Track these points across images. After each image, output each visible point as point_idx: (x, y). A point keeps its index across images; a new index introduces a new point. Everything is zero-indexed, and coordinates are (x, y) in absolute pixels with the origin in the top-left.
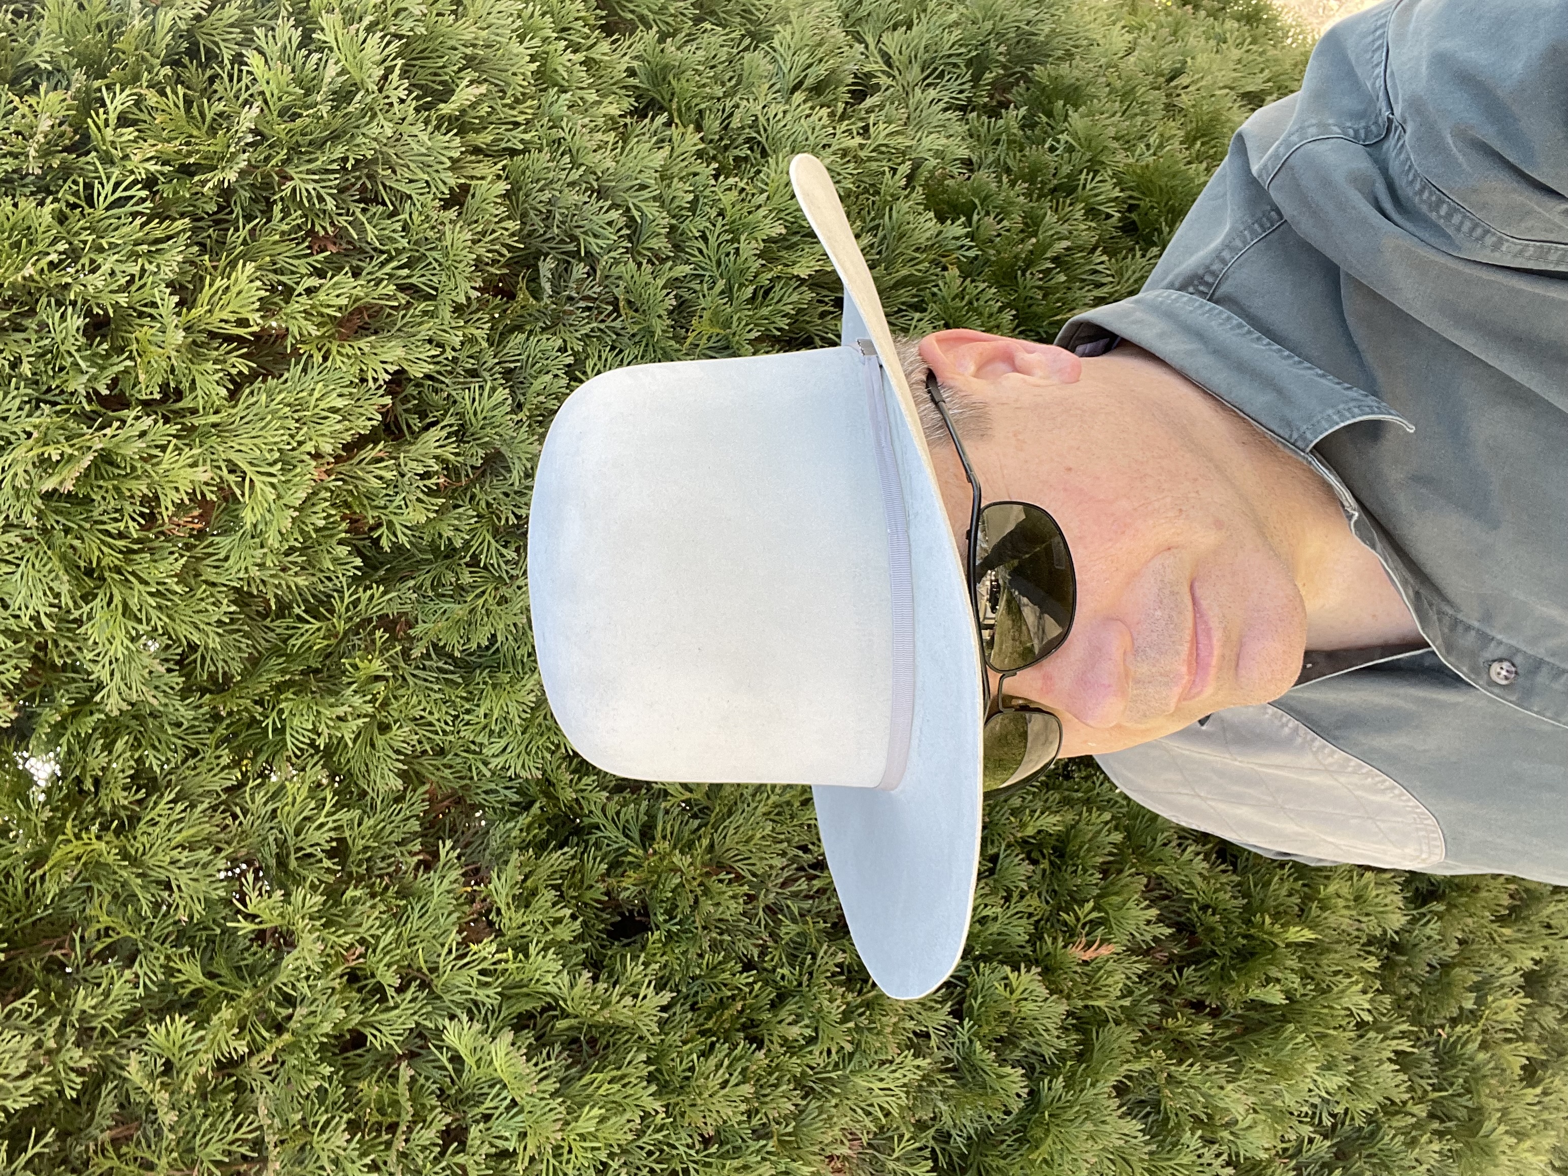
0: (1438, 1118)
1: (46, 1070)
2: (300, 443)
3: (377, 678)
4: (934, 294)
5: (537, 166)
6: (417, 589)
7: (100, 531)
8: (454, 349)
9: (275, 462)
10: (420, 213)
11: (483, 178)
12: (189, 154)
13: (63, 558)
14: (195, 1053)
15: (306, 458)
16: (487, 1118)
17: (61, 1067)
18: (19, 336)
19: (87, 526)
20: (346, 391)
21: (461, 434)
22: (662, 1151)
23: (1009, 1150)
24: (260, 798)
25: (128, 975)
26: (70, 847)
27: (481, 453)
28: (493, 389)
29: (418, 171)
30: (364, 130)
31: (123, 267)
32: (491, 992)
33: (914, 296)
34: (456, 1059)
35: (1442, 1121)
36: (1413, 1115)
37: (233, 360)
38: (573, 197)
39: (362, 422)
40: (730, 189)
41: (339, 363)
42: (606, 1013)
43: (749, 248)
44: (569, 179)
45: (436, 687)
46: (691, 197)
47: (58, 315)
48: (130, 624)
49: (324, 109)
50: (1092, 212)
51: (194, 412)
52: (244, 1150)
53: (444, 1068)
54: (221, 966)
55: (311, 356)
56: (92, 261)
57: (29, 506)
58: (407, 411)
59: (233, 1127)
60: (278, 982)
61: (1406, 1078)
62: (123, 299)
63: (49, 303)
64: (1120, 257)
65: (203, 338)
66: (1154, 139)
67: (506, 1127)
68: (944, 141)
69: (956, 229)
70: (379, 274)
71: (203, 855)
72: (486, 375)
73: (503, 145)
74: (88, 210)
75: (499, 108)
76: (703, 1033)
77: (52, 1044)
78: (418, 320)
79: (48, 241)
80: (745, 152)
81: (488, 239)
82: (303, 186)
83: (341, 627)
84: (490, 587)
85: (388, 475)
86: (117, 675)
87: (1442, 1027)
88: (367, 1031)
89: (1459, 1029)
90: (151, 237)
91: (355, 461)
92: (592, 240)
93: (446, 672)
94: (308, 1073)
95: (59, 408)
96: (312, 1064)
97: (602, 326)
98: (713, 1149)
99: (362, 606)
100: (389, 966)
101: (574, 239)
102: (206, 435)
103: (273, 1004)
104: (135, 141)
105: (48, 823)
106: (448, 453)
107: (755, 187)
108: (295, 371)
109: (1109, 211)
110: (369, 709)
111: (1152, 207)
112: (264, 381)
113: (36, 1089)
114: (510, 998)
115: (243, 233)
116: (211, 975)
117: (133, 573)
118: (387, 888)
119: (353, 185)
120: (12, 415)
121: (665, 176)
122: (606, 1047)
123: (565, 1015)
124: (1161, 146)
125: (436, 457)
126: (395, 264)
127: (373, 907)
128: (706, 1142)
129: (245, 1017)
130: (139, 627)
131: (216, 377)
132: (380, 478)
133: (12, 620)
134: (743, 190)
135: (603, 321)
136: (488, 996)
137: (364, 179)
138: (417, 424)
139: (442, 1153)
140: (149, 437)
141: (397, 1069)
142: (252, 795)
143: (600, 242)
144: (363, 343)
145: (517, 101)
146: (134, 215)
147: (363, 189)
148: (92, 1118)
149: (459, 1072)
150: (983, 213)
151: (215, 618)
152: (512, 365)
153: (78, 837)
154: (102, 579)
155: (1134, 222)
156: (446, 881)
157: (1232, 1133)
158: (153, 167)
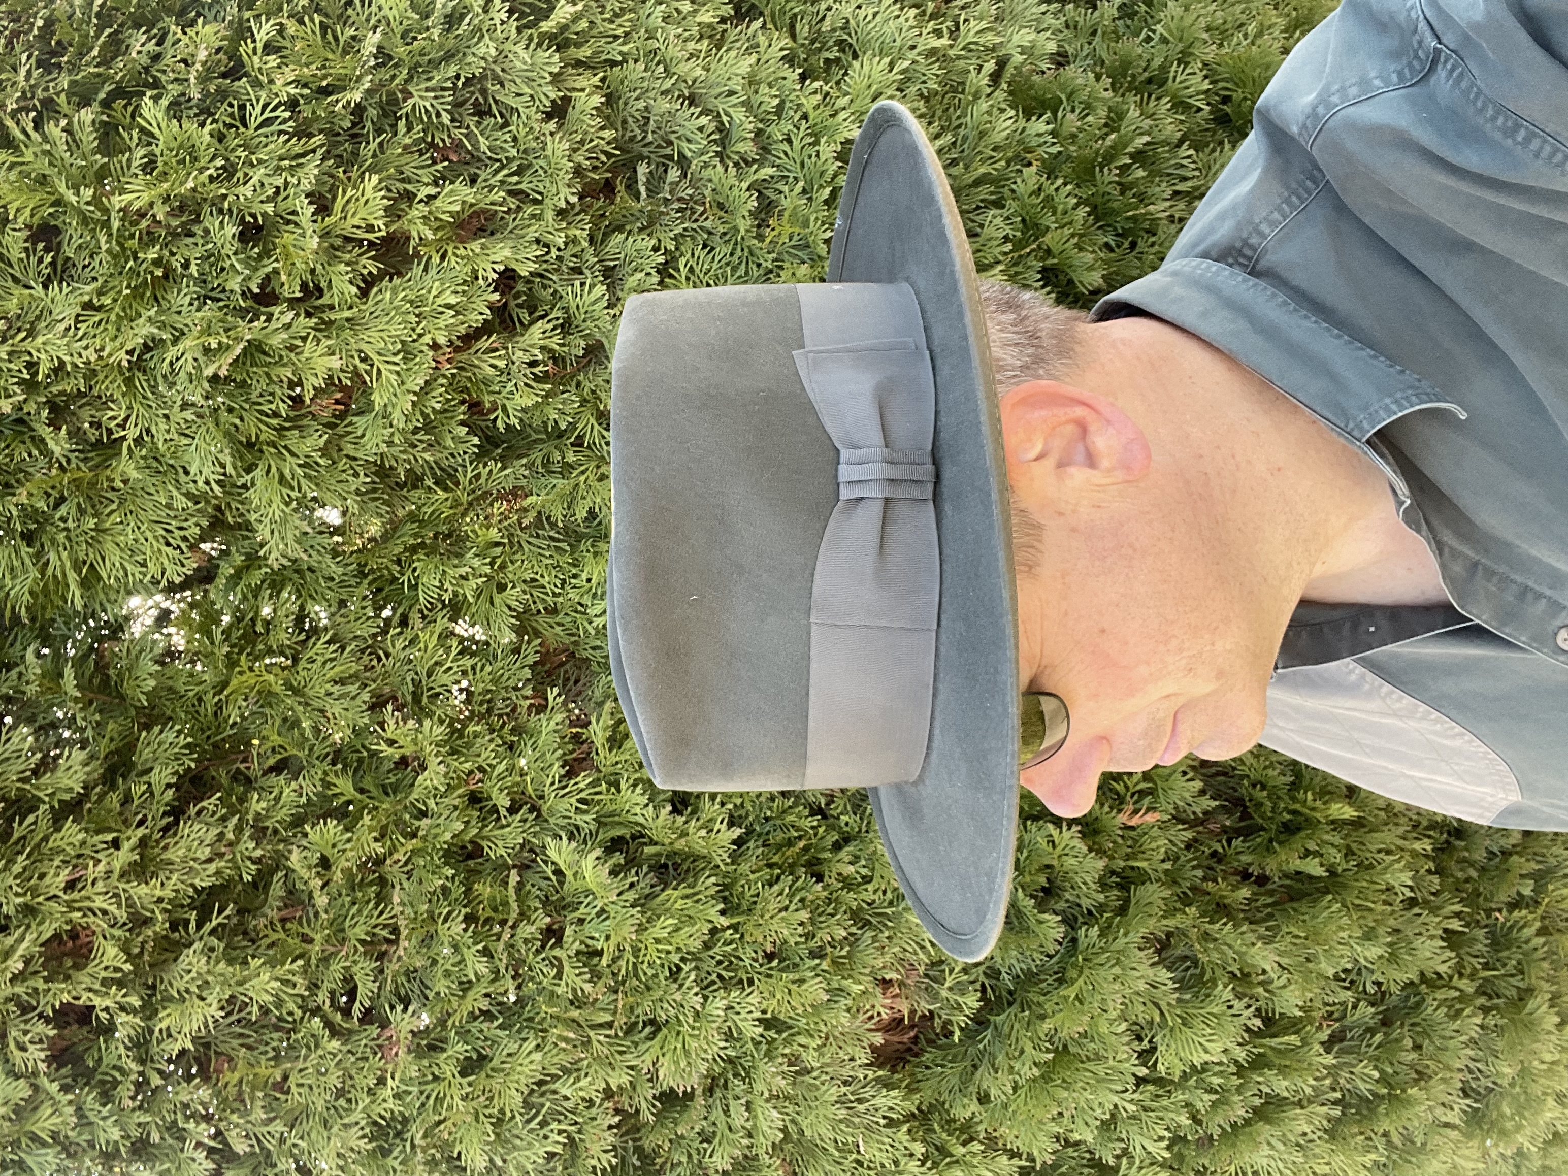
0: (1484, 993)
1: (227, 857)
2: (420, 336)
3: (497, 544)
4: (1013, 191)
5: (634, 76)
6: (529, 466)
7: (258, 411)
8: (559, 249)
9: (399, 352)
10: (525, 125)
11: (583, 90)
12: (325, 77)
13: (227, 434)
14: (344, 851)
15: (425, 348)
16: (581, 921)
17: (238, 856)
18: (190, 240)
19: (247, 406)
20: (459, 289)
21: (566, 327)
22: (731, 963)
23: (1050, 988)
24: (400, 644)
25: (294, 785)
26: (244, 678)
27: (583, 344)
28: (592, 286)
29: (524, 86)
30: (474, 50)
31: (271, 180)
32: (588, 818)
33: (992, 193)
34: (558, 872)
35: (1491, 998)
36: (1457, 989)
37: (363, 261)
38: (663, 105)
39: (474, 316)
40: (815, 93)
41: (453, 263)
42: (683, 841)
43: (828, 150)
44: (663, 88)
45: (547, 554)
46: (776, 101)
47: (217, 223)
48: (285, 491)
49: (435, 33)
50: (1180, 105)
51: (332, 307)
52: (385, 933)
53: (548, 879)
54: (367, 783)
55: (430, 258)
56: (246, 174)
57: (199, 389)
58: (518, 305)
59: (376, 913)
60: (412, 798)
61: (1453, 954)
62: (269, 208)
63: (211, 214)
64: (1207, 150)
65: (339, 242)
66: (1251, 28)
67: (596, 930)
68: (1033, 36)
69: (1039, 126)
70: (491, 182)
71: (353, 689)
72: (586, 271)
73: (604, 57)
74: (242, 129)
75: (598, 22)
76: (770, 866)
77: (231, 836)
78: (527, 222)
79: (207, 159)
80: (834, 54)
81: (587, 147)
82: (422, 103)
83: (465, 499)
84: (593, 464)
85: (501, 364)
86: (276, 533)
87: (1500, 910)
88: (484, 844)
89: (1516, 914)
90: (293, 153)
91: (472, 351)
92: (685, 144)
93: (558, 540)
94: (434, 873)
95: (221, 304)
96: (438, 867)
97: (695, 226)
98: (775, 963)
99: (482, 481)
100: (501, 790)
101: (670, 143)
102: (342, 328)
103: (407, 817)
104: (279, 67)
105: (228, 655)
106: (554, 343)
107: (839, 89)
108: (417, 270)
109: (1198, 104)
110: (487, 570)
111: (1245, 99)
112: (391, 280)
113: (218, 873)
114: (606, 824)
115: (373, 146)
116: (362, 791)
117: (285, 447)
118: (502, 726)
119: (466, 101)
120: (184, 309)
121: (752, 81)
122: (688, 871)
123: (653, 843)
124: (1260, 34)
125: (543, 348)
126: (505, 172)
127: (491, 741)
128: (770, 957)
129: (386, 826)
130: (293, 494)
131: (347, 277)
132: (493, 366)
133: (192, 485)
134: (827, 94)
135: (696, 221)
136: (586, 822)
137: (477, 95)
138: (526, 318)
139: (543, 947)
140: (293, 329)
141: (508, 876)
142: (392, 642)
143: (692, 147)
144: (476, 246)
145: (617, 15)
146: (280, 133)
147: (476, 104)
148: (266, 900)
149: (561, 883)
150: (1069, 108)
151: (353, 488)
152: (612, 264)
153: (251, 669)
154: (261, 451)
155: (1227, 114)
156: (552, 723)
157: (1266, 990)
158: (293, 91)
